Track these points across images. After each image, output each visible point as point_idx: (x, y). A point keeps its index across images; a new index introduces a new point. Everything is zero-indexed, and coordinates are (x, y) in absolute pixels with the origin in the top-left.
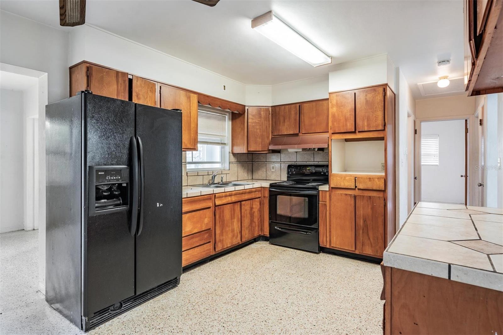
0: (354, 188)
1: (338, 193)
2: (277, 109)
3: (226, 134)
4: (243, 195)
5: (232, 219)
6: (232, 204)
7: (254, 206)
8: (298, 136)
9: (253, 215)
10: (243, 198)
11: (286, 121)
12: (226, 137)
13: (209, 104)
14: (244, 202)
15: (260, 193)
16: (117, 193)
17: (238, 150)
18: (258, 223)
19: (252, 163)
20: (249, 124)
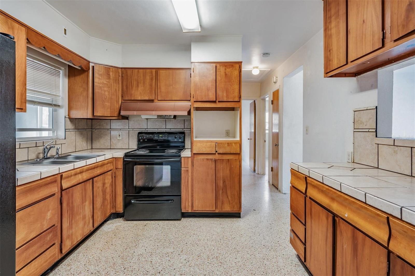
0: (215, 153)
1: (200, 159)
2: (129, 72)
3: (61, 94)
4: (95, 169)
5: (83, 203)
6: (83, 184)
7: (106, 181)
8: (153, 102)
11: (140, 85)
12: (60, 97)
13: (44, 48)
14: (96, 178)
15: (112, 164)
17: (77, 114)
19: (91, 130)
20: (95, 84)
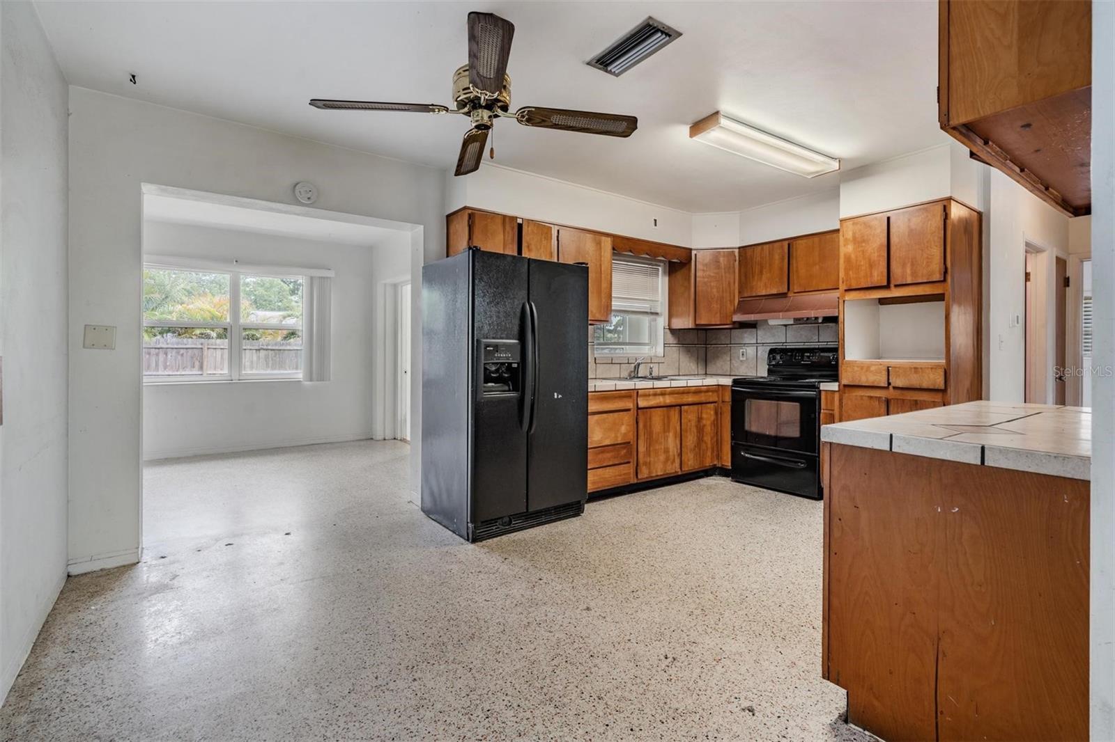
0: (886, 385)
1: (856, 396)
2: (749, 252)
3: (660, 298)
4: (685, 395)
5: (664, 432)
6: (665, 409)
7: (704, 416)
8: (786, 297)
9: (703, 431)
10: (685, 400)
11: (764, 270)
12: (659, 302)
13: (631, 251)
14: (686, 407)
15: (715, 394)
16: (506, 375)
17: (679, 323)
18: (712, 444)
19: (705, 346)
20: (698, 279)
